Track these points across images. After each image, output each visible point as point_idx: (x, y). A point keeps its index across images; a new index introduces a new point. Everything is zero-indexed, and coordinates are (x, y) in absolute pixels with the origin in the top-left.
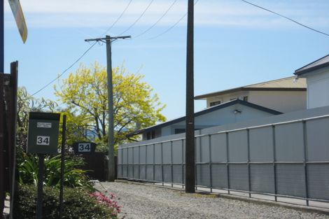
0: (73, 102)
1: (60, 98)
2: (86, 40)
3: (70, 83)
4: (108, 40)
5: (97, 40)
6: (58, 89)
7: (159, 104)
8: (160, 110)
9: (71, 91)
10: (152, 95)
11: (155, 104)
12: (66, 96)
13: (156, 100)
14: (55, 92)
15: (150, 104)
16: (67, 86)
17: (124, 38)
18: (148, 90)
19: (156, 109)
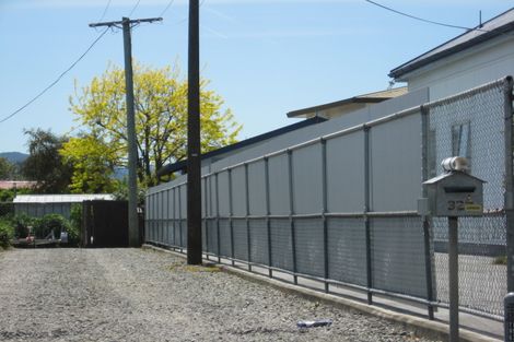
0: (99, 123)
1: (79, 115)
2: (91, 26)
3: (93, 92)
4: (127, 24)
5: (110, 25)
6: (75, 102)
7: (234, 124)
8: (235, 134)
9: (95, 105)
10: (222, 110)
11: (228, 124)
12: (88, 113)
13: (230, 119)
14: (70, 106)
15: (219, 124)
16: (89, 97)
17: (150, 20)
18: (216, 103)
19: (230, 132)
